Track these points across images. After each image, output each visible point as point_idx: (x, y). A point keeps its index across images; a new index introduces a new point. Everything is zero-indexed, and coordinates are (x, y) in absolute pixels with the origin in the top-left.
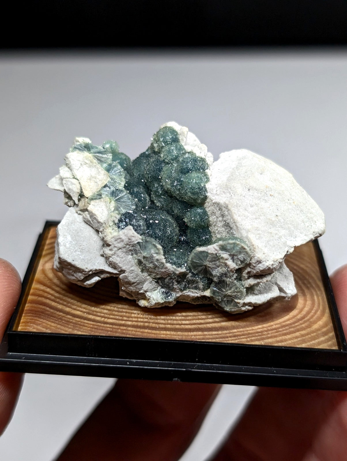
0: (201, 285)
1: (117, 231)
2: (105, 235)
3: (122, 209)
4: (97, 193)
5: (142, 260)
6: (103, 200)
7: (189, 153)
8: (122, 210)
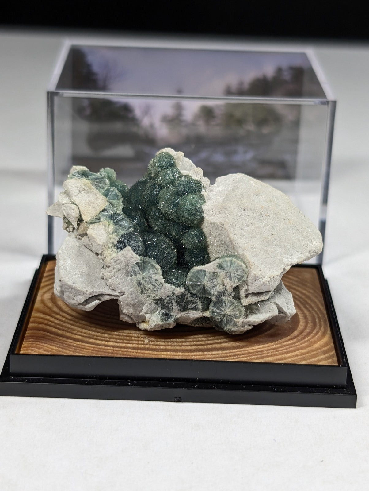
0: (200, 306)
1: (116, 252)
2: (104, 256)
4: (96, 218)
5: (141, 281)
6: (101, 224)
7: (185, 176)
8: (120, 232)
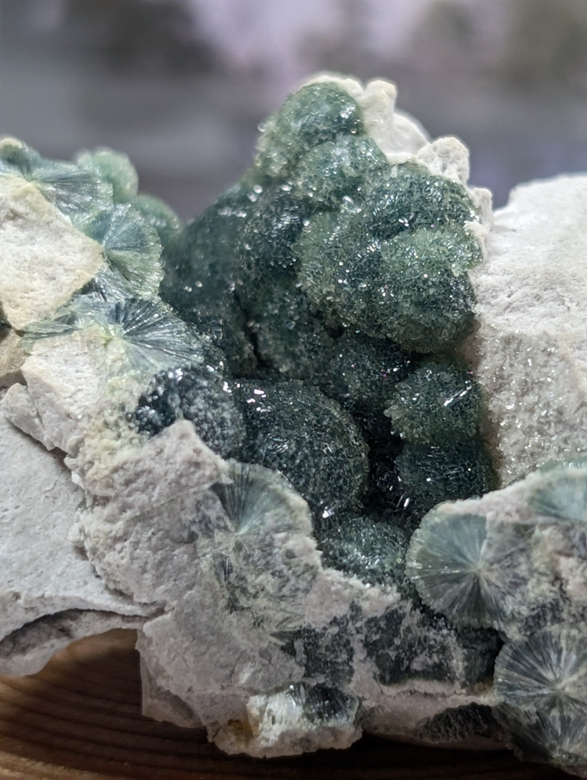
0: (458, 663)
1: (136, 441)
2: (88, 458)
3: (152, 361)
4: (58, 315)
5: (232, 559)
6: (79, 338)
7: (400, 166)
8: (152, 365)
